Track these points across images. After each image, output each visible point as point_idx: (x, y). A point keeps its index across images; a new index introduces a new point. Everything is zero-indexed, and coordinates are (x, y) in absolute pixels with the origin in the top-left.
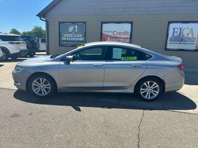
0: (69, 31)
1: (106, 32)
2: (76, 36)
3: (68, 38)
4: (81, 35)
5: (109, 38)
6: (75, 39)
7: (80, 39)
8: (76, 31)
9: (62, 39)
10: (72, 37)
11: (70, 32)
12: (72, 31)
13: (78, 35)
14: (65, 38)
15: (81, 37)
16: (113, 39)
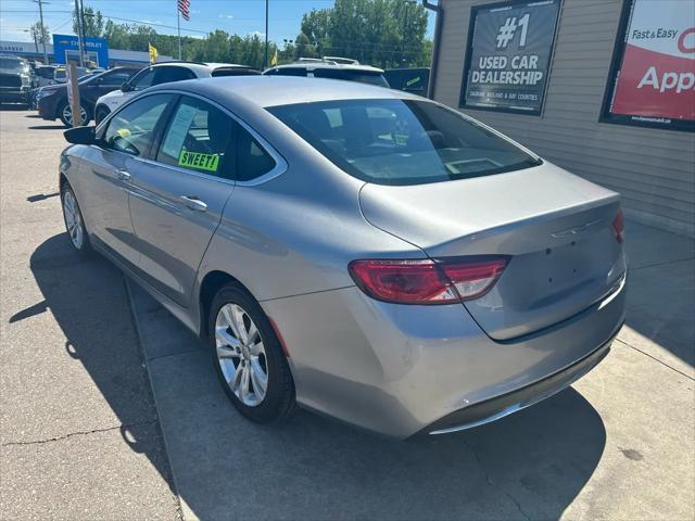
0: (499, 46)
1: (644, 35)
2: (518, 62)
3: (490, 73)
4: (536, 58)
5: (652, 70)
6: (513, 79)
7: (527, 78)
8: (522, 43)
9: (474, 81)
10: (503, 70)
11: (501, 49)
12: (510, 41)
13: (525, 58)
14: (483, 73)
15: (535, 67)
16: (674, 75)
